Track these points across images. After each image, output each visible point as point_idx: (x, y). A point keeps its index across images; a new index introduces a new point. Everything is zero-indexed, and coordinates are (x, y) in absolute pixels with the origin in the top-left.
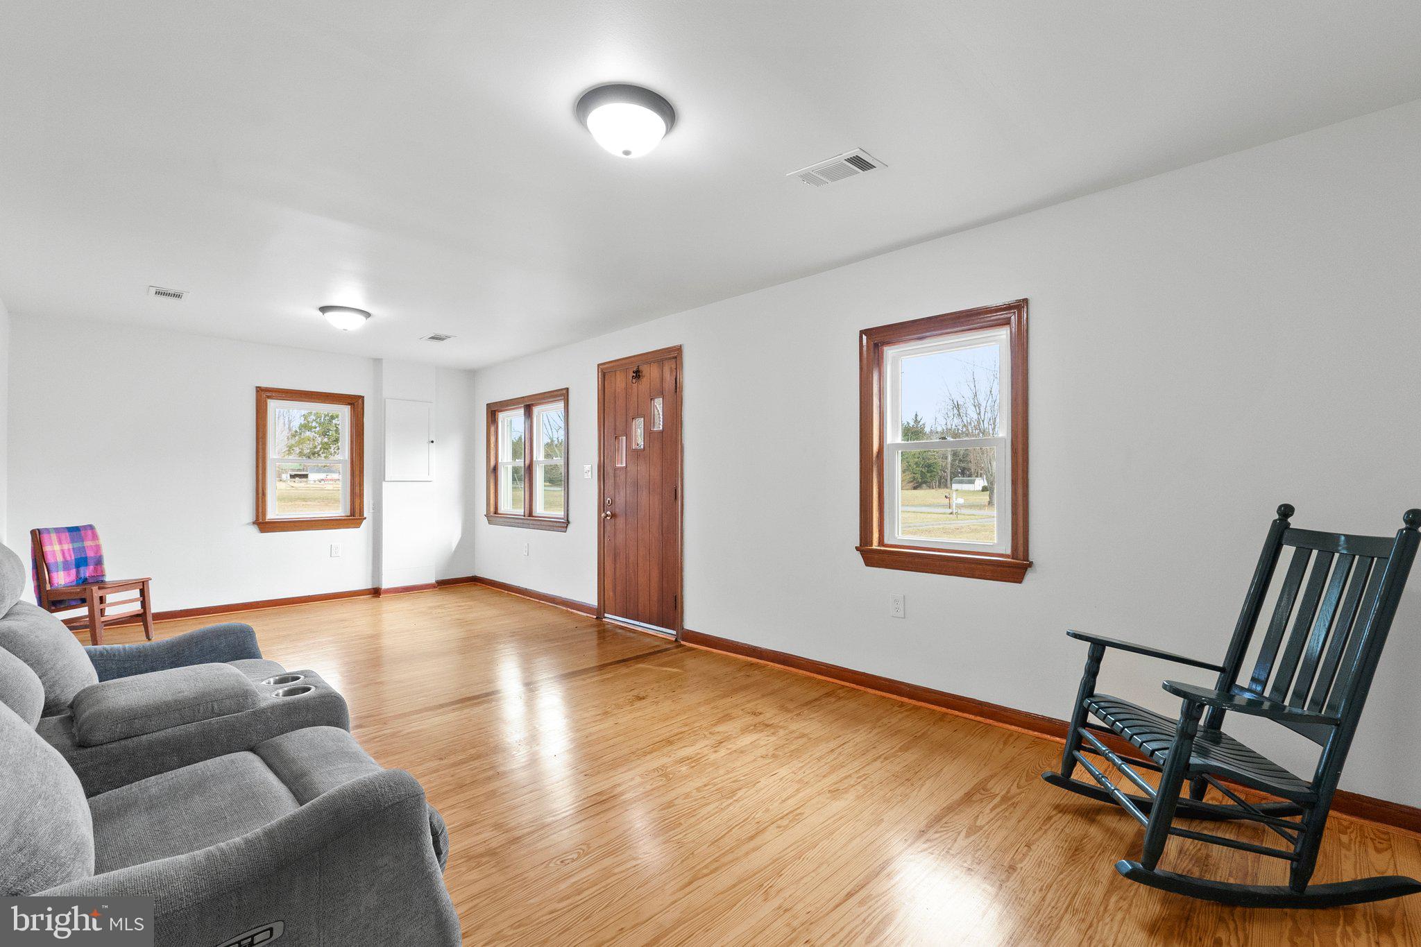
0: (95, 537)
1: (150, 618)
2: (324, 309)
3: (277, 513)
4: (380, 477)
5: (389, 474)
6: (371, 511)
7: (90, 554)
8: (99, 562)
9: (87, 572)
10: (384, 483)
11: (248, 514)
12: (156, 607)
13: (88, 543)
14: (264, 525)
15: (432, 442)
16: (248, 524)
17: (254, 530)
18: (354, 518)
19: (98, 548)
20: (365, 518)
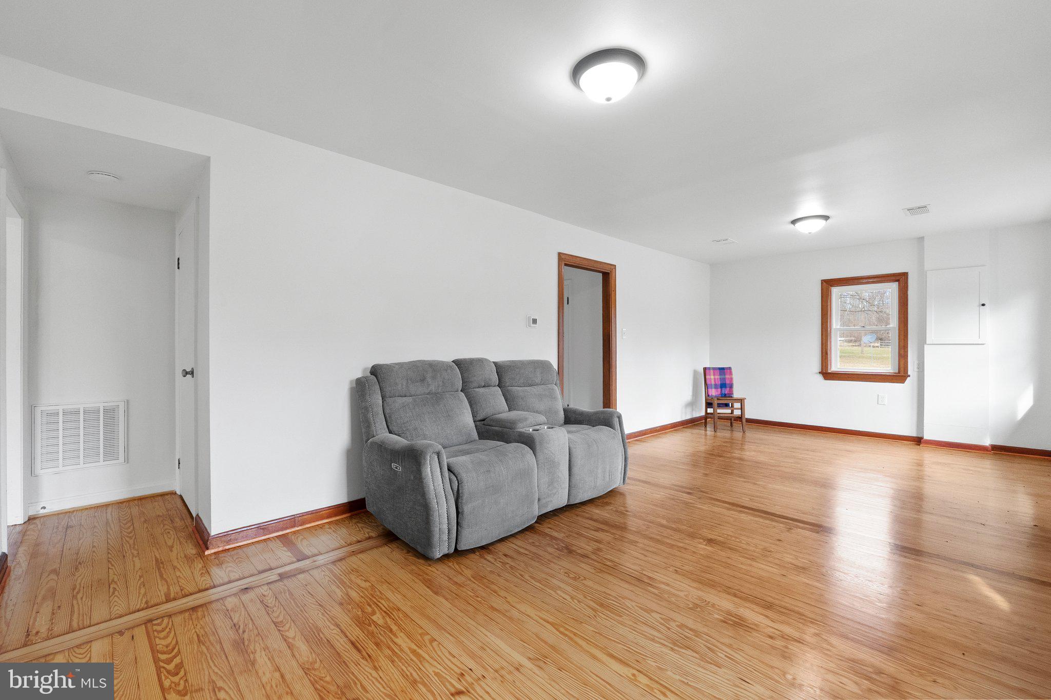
0: (731, 373)
1: (744, 421)
2: (794, 222)
3: (839, 367)
4: (922, 342)
5: (930, 337)
6: (916, 370)
7: (728, 382)
8: (731, 386)
9: (726, 391)
10: (925, 346)
11: (816, 366)
12: (748, 415)
13: (727, 376)
14: (827, 375)
15: (983, 305)
16: (816, 373)
17: (820, 377)
18: (900, 376)
19: (731, 379)
20: (909, 376)
